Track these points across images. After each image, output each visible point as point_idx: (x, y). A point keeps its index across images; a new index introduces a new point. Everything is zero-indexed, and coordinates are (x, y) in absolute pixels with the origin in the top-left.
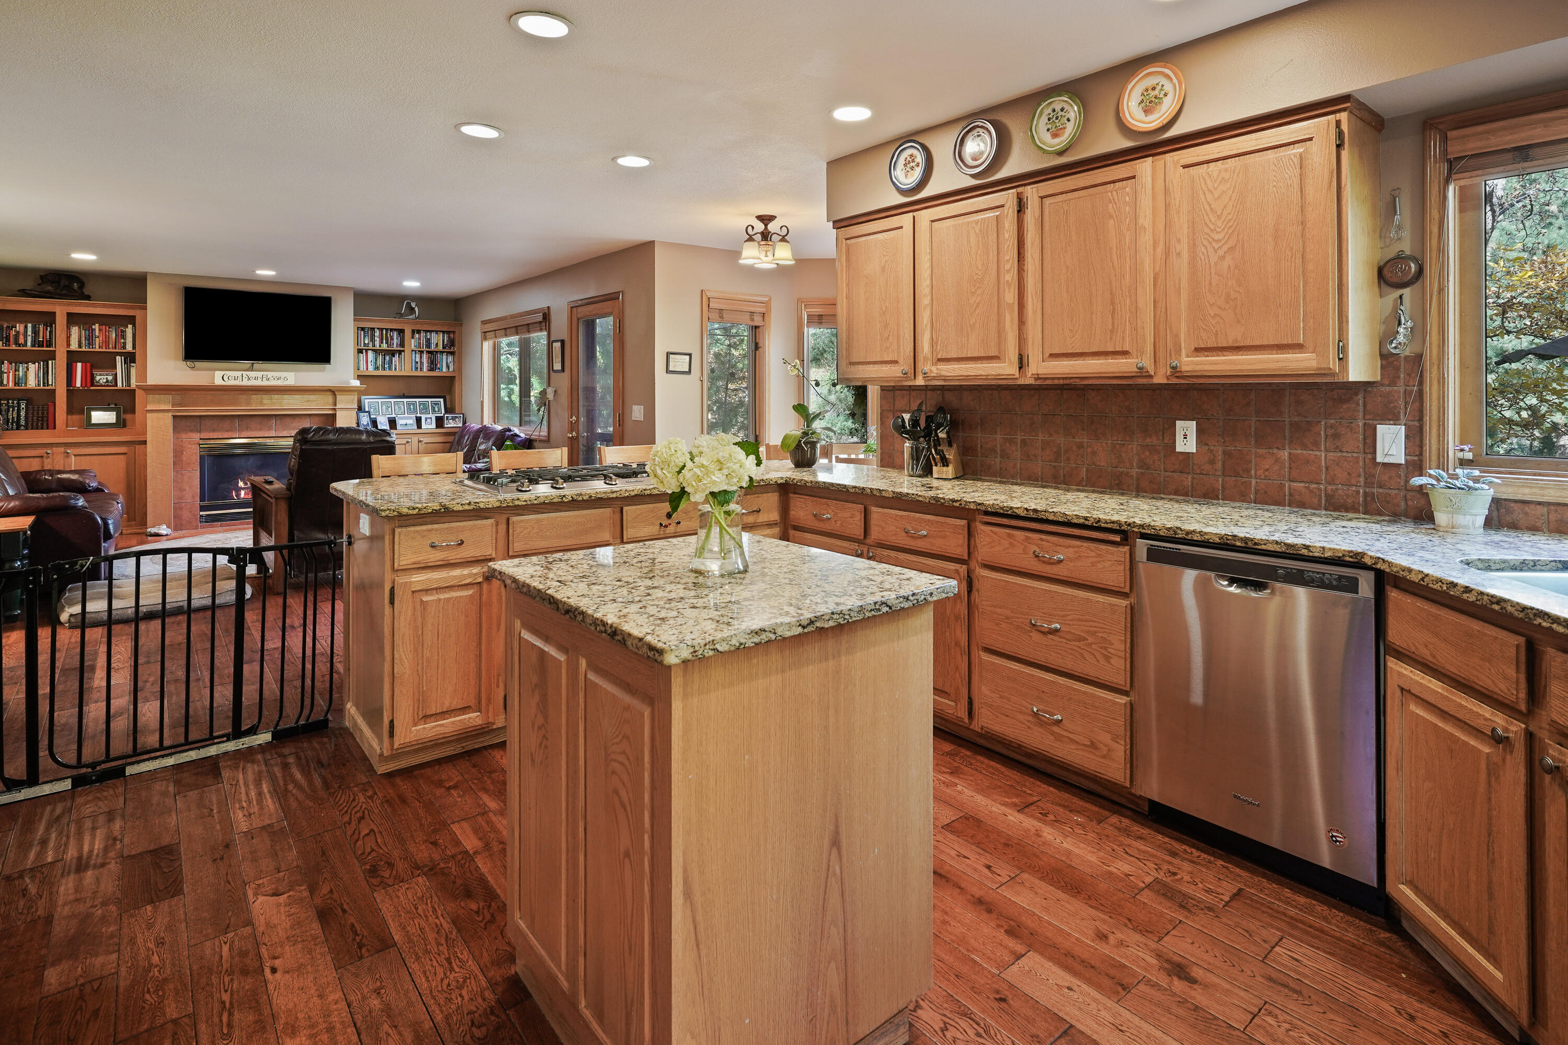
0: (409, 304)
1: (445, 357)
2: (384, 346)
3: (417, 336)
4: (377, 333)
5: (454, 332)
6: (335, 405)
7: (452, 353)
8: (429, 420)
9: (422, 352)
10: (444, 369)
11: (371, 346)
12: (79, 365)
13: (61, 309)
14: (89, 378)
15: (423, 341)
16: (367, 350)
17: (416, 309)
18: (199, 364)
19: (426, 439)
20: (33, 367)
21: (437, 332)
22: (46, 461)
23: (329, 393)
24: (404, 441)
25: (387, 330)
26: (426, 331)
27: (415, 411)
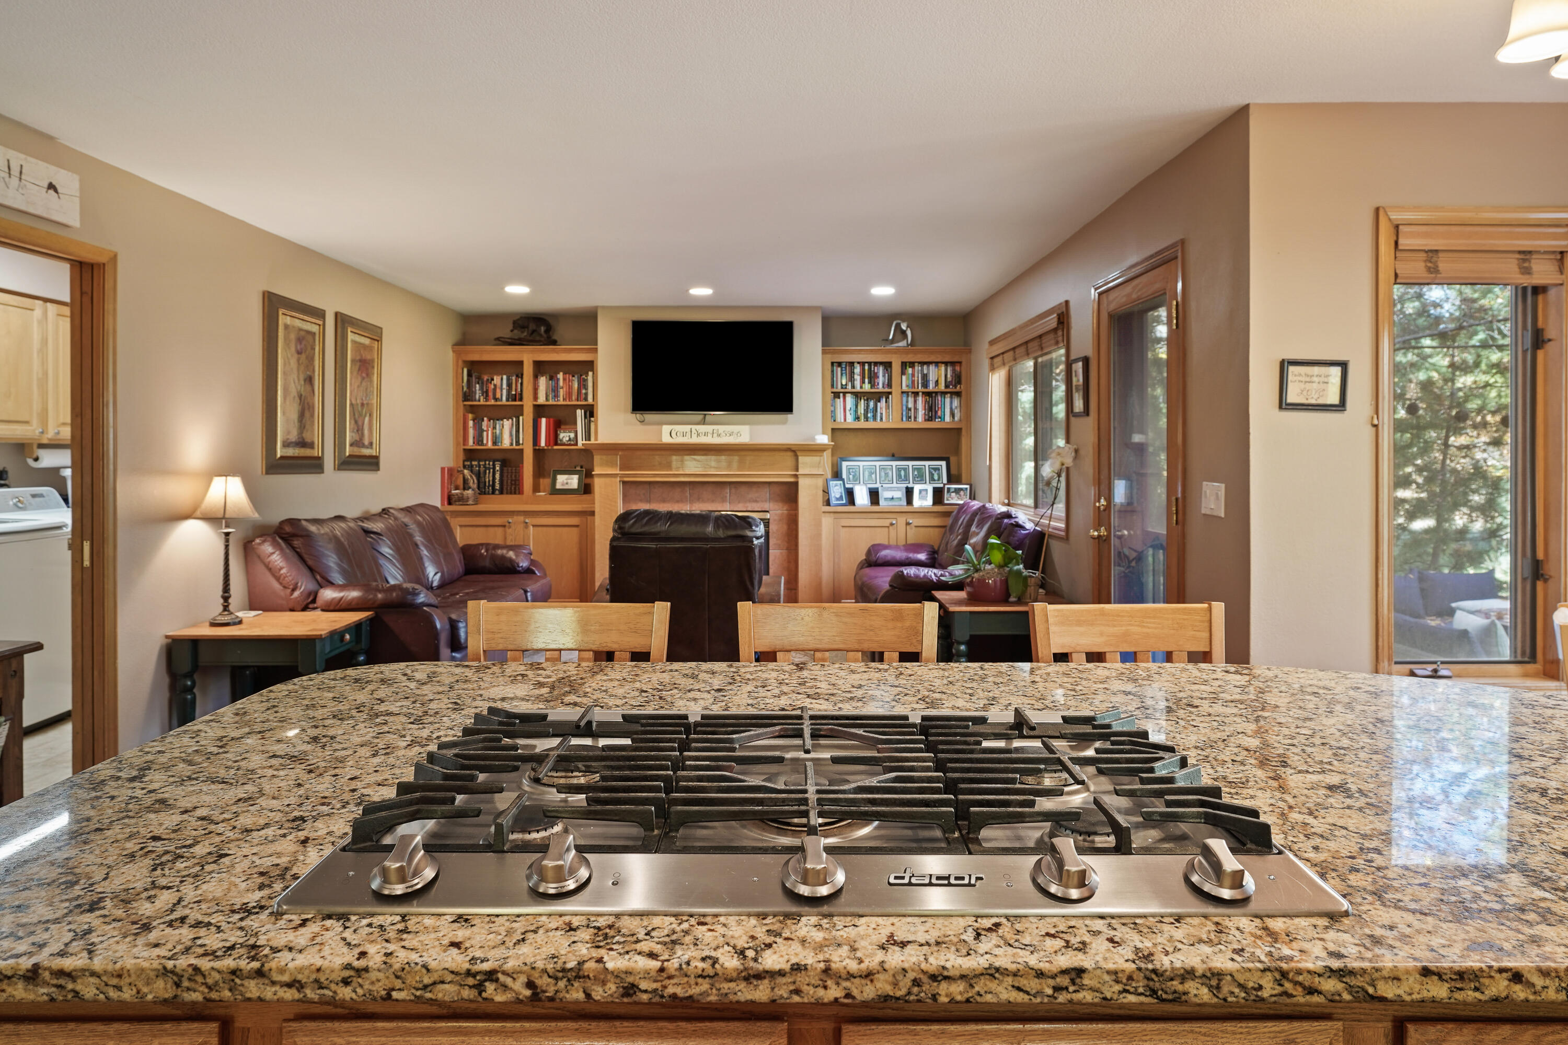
0: (898, 326)
1: (948, 400)
2: (867, 387)
3: (910, 370)
4: (857, 370)
5: (960, 363)
6: (797, 470)
7: (958, 394)
8: (924, 493)
9: (916, 394)
10: (948, 418)
11: (849, 386)
12: (544, 420)
13: (528, 356)
14: (554, 438)
15: (918, 378)
16: (845, 393)
17: (909, 333)
18: (651, 417)
19: (915, 521)
20: (507, 423)
21: (937, 364)
22: (509, 531)
23: (790, 454)
24: (887, 522)
25: (870, 363)
26: (922, 363)
27: (906, 479)
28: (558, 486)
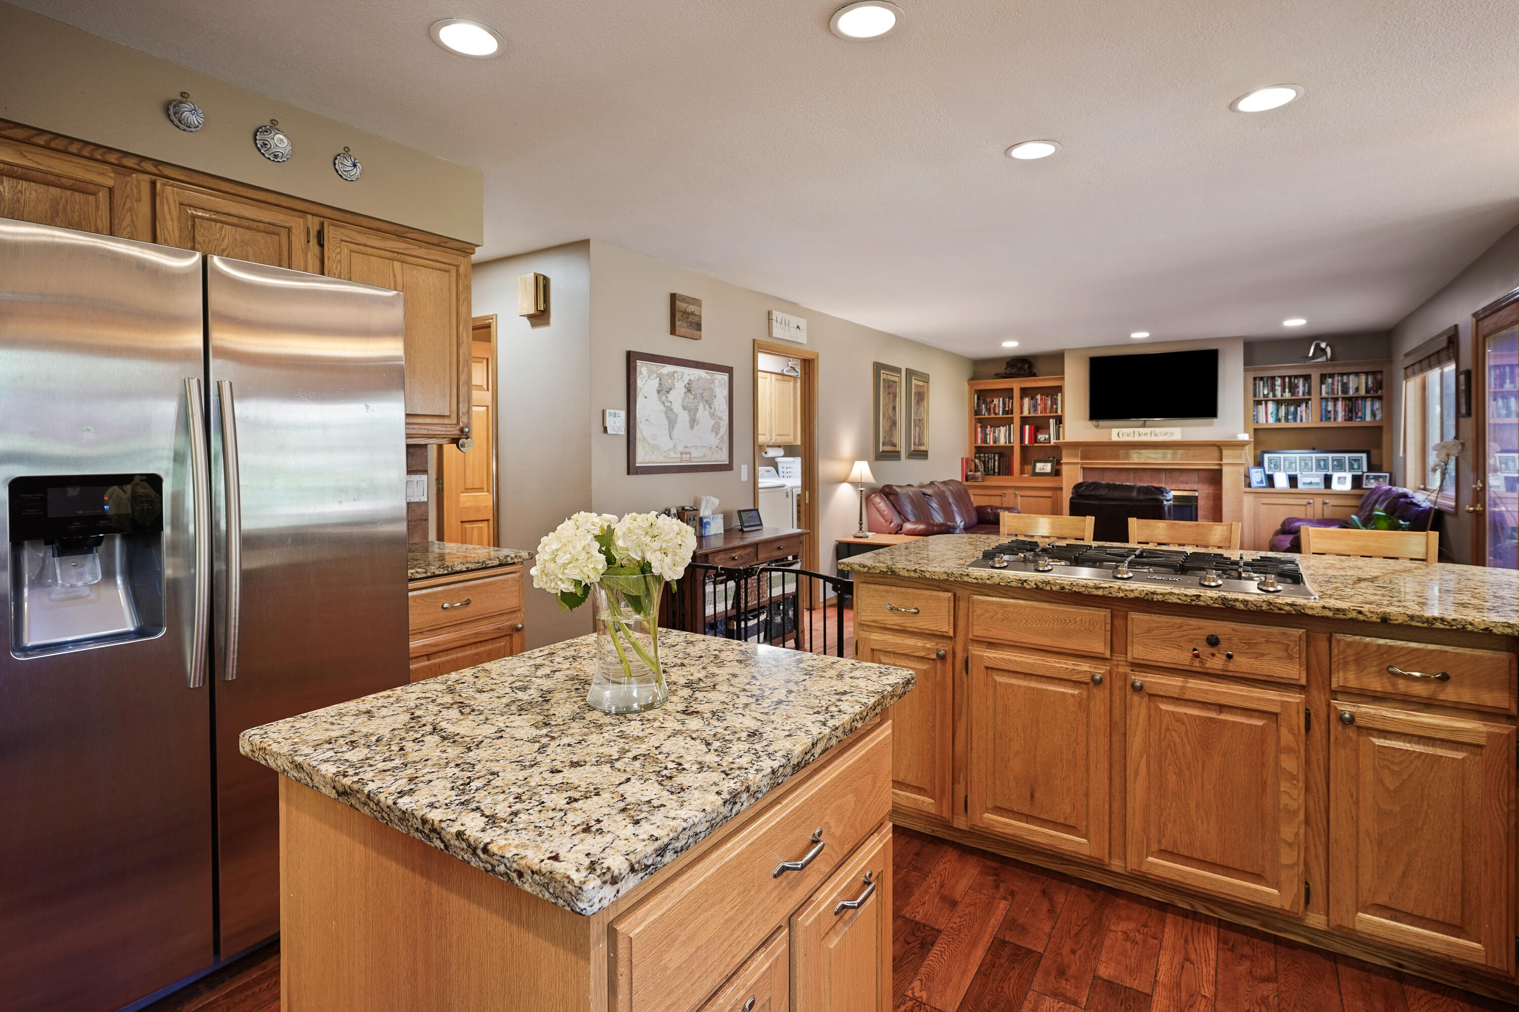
0: (1318, 347)
1: (1368, 404)
2: (1287, 395)
3: (1330, 381)
4: (1278, 382)
5: (1381, 372)
6: (1221, 459)
7: (1380, 398)
8: (1342, 480)
9: (1336, 400)
10: (1368, 418)
11: (1271, 396)
12: (1027, 427)
13: (1016, 385)
14: (1034, 438)
15: (1338, 387)
16: (1266, 402)
17: (1329, 350)
18: (1102, 423)
19: (1331, 501)
20: (1003, 429)
21: (1357, 374)
22: (1004, 499)
23: (1214, 448)
24: (1304, 502)
25: (1290, 377)
26: (1342, 374)
27: (1326, 467)
28: (1037, 471)
